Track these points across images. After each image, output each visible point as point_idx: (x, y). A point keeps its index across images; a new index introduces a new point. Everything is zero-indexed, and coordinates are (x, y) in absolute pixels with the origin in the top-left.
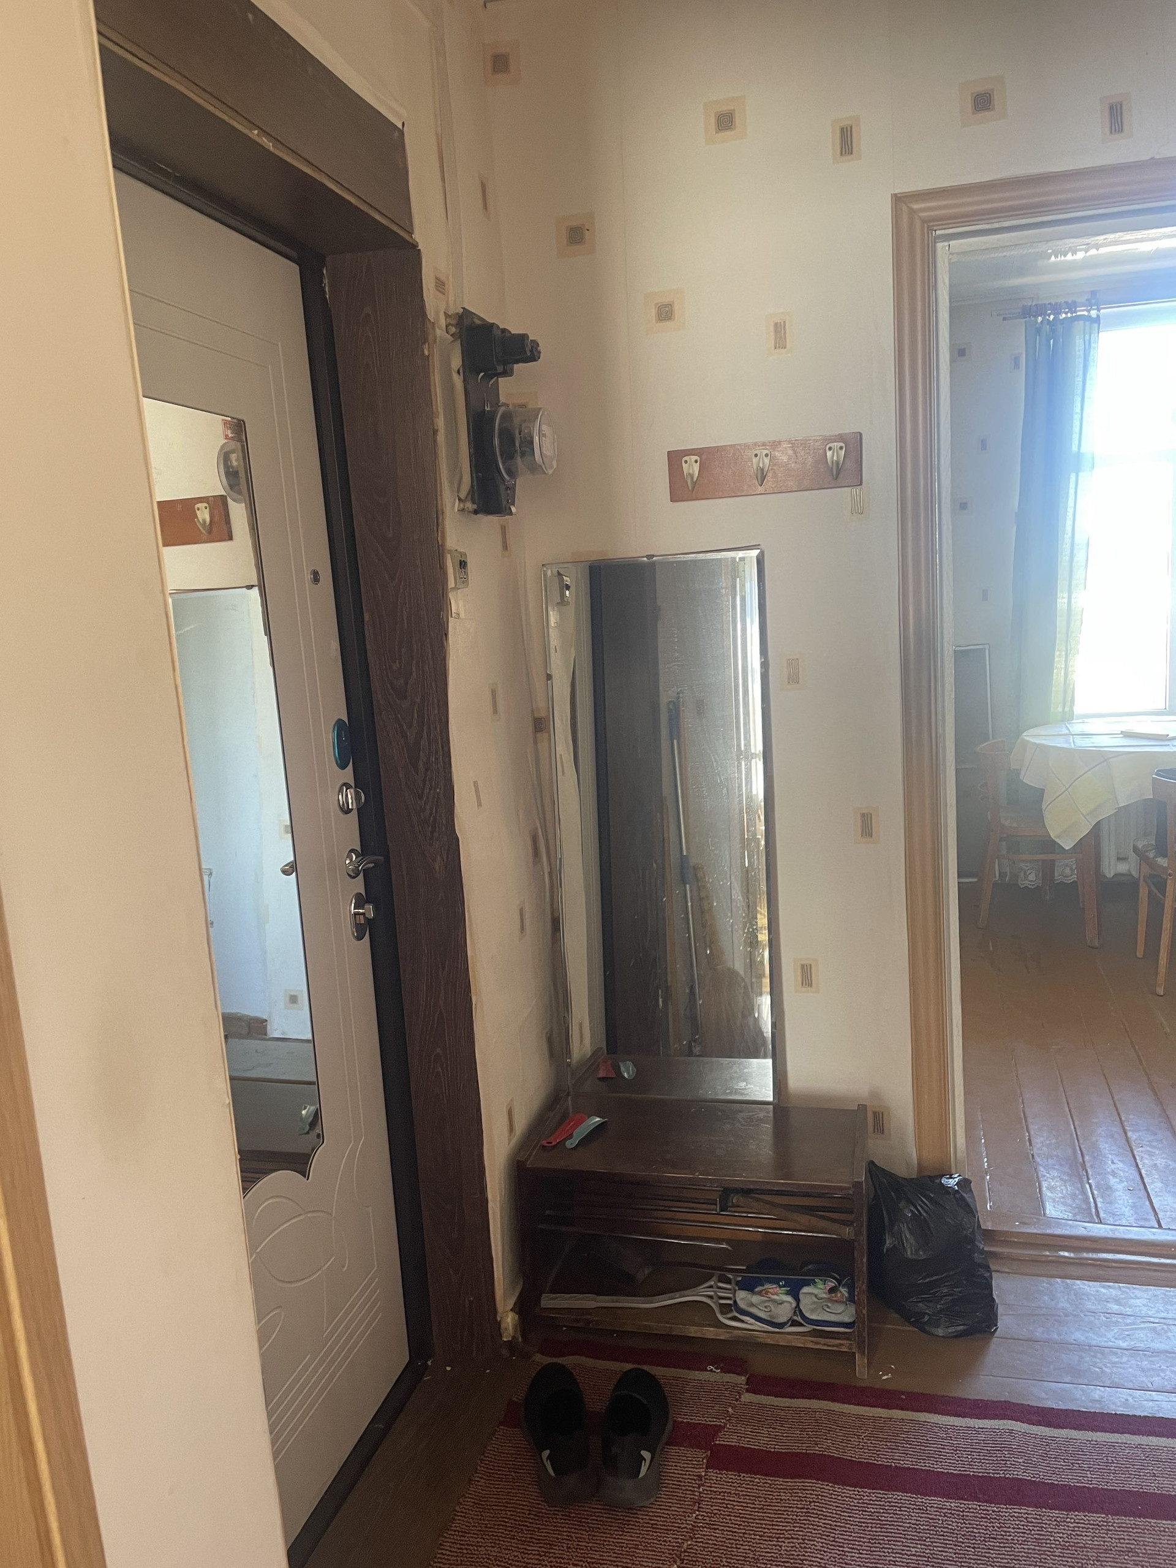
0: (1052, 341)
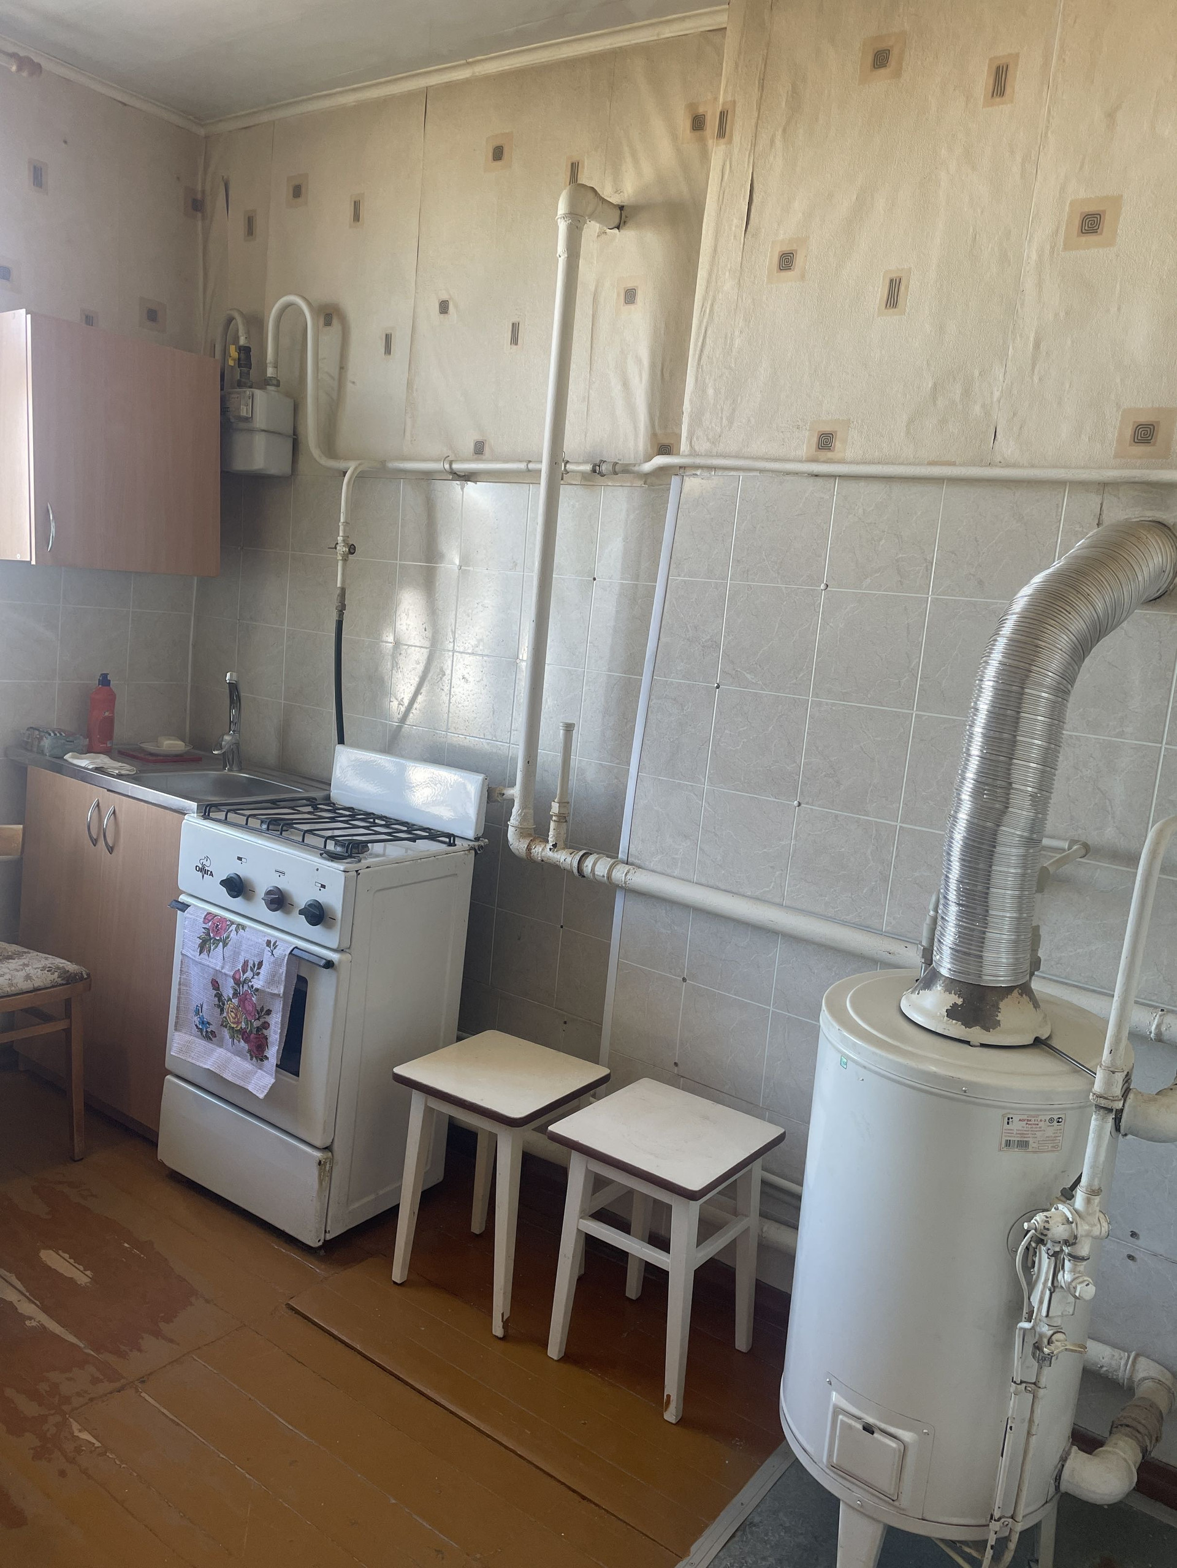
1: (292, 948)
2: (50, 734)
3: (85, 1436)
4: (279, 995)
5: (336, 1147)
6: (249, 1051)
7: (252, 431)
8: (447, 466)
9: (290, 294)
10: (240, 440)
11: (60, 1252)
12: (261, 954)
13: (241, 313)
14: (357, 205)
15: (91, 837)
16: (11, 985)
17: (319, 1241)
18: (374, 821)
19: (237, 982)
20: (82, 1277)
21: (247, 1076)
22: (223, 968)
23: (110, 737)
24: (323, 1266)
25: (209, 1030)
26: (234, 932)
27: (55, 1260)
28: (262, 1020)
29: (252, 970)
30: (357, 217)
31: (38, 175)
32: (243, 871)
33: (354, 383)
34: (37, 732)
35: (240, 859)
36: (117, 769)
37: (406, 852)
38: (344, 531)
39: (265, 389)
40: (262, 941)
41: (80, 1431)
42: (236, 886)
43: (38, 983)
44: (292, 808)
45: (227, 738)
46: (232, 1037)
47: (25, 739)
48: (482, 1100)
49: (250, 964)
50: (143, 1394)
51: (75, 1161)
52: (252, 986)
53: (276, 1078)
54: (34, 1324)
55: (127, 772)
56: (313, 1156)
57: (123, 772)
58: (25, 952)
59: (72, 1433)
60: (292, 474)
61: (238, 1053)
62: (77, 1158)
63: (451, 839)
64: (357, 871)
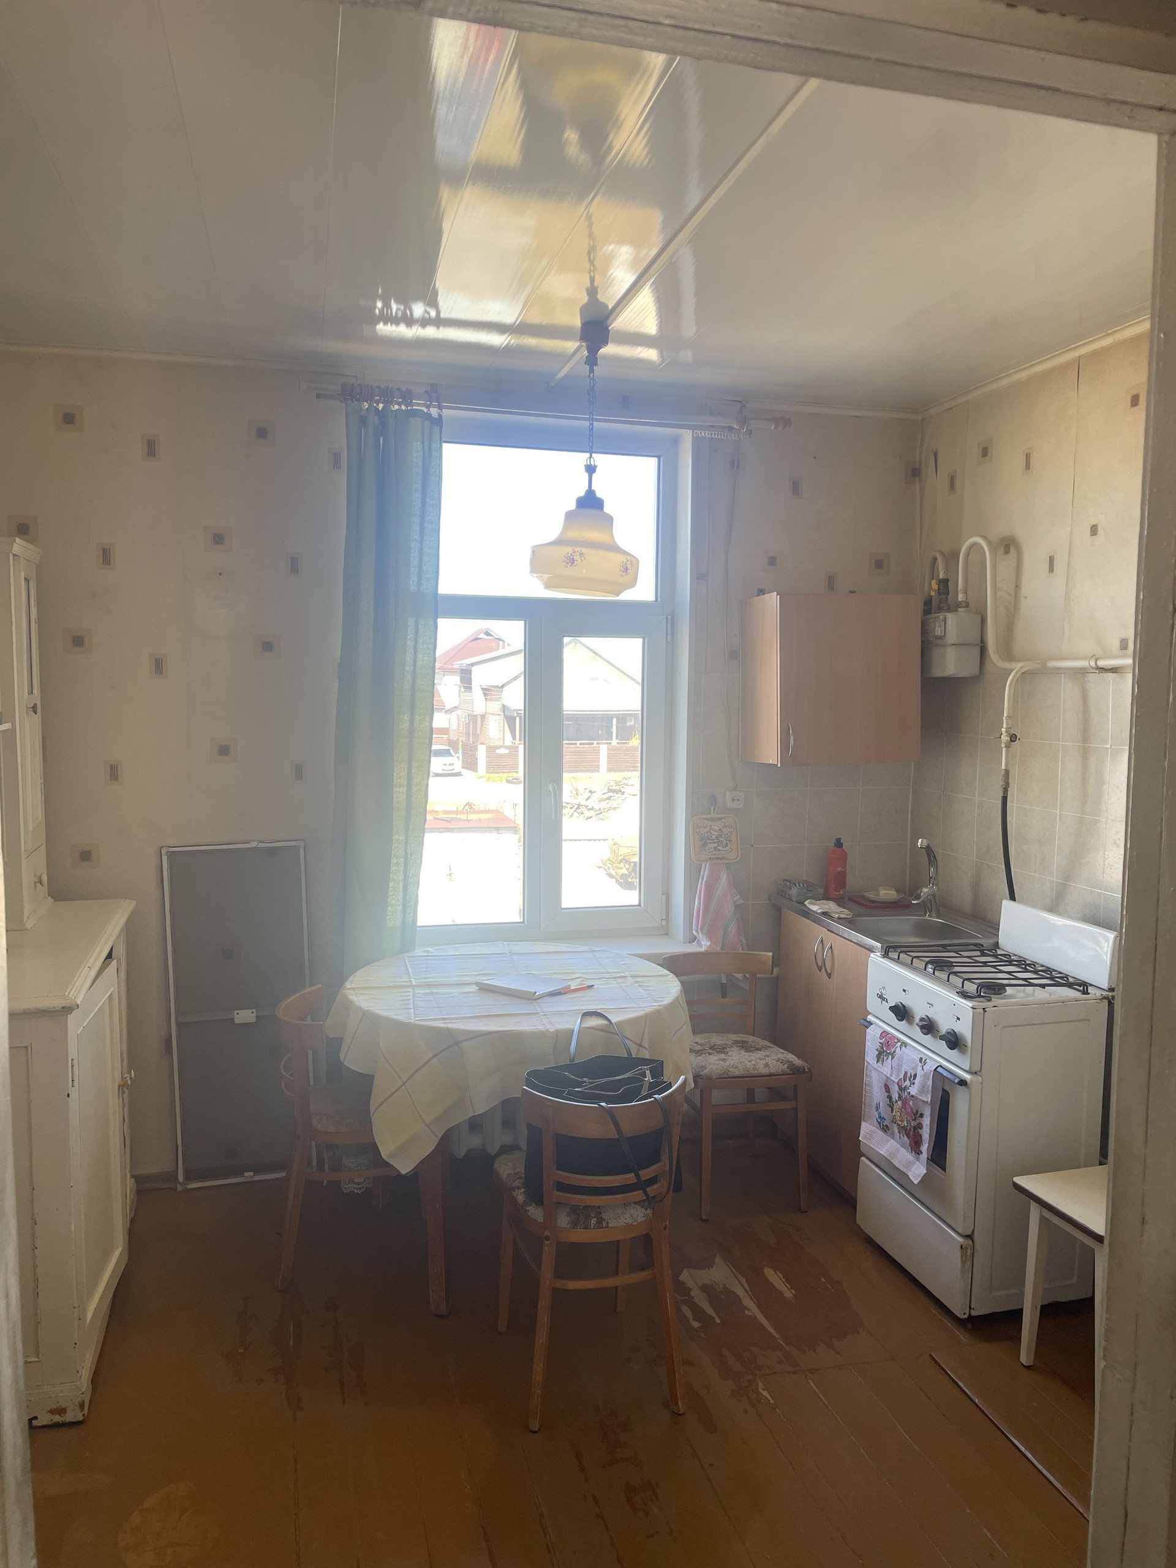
0: (381, 439)
1: (936, 1066)
2: (796, 886)
3: (765, 1393)
4: (928, 1102)
5: (976, 1237)
6: (910, 1145)
7: (944, 646)
8: (1093, 663)
9: (972, 537)
10: (936, 653)
11: (778, 1272)
12: (915, 1068)
13: (942, 553)
14: (1028, 457)
15: (817, 965)
16: (755, 1069)
17: (965, 1314)
18: (1026, 967)
19: (900, 1088)
20: (788, 1293)
21: (909, 1165)
22: (891, 1076)
23: (843, 886)
24: (967, 1336)
25: (884, 1124)
26: (899, 1048)
27: (770, 1274)
28: (918, 1121)
29: (910, 1080)
30: (1028, 466)
31: (796, 488)
32: (907, 1001)
33: (1026, 597)
34: (788, 884)
35: (904, 991)
36: (837, 913)
37: (1050, 996)
38: (1007, 724)
39: (957, 611)
40: (917, 1057)
41: (763, 1389)
42: (901, 1012)
43: (773, 1070)
44: (956, 952)
45: (925, 890)
46: (899, 1132)
47: (781, 888)
48: (1080, 1216)
49: (909, 1075)
50: (809, 1381)
51: (801, 1212)
52: (910, 1093)
53: (927, 1169)
54: (749, 1313)
55: (845, 916)
56: (958, 1240)
57: (842, 916)
58: (770, 1047)
59: (758, 1389)
60: (980, 674)
61: (903, 1145)
62: (802, 1210)
63: (1083, 986)
64: (984, 1009)
